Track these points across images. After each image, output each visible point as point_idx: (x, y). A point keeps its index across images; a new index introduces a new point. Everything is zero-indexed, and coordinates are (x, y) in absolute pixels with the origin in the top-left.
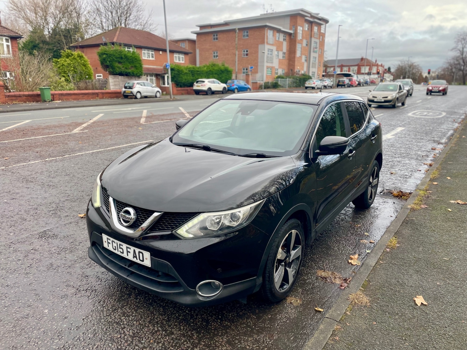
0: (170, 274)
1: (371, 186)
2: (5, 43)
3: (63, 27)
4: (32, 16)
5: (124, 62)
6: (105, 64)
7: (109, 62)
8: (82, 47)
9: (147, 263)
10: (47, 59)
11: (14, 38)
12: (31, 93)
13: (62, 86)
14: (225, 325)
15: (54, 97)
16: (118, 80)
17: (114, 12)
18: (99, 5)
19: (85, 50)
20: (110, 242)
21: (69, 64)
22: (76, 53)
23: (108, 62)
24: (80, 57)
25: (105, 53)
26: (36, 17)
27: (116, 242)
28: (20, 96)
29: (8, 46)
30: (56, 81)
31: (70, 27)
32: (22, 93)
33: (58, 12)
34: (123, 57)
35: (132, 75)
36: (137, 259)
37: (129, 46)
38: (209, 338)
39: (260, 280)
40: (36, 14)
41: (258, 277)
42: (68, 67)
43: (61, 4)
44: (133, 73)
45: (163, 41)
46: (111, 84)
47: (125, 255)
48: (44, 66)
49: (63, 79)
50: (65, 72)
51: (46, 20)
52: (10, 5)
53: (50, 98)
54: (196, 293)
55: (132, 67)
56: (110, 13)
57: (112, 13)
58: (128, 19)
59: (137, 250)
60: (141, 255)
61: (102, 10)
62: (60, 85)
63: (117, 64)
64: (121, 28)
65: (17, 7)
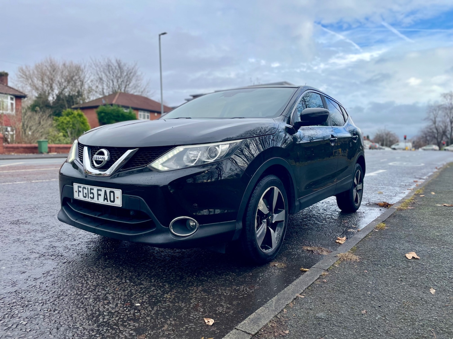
0: (142, 210)
1: (355, 188)
2: (10, 102)
3: (67, 94)
4: (39, 83)
7: (107, 120)
8: (83, 109)
9: (118, 203)
10: (48, 115)
11: (19, 97)
12: (29, 145)
13: (59, 140)
14: (201, 279)
15: (50, 150)
17: (115, 81)
18: (102, 75)
19: (85, 111)
20: (81, 189)
21: (69, 122)
22: (76, 112)
24: (80, 116)
25: (103, 112)
26: (43, 85)
27: (87, 188)
28: (17, 148)
29: (12, 104)
30: (55, 135)
31: (74, 93)
32: (20, 145)
33: (63, 80)
36: (107, 201)
37: (127, 107)
38: (182, 288)
39: (240, 225)
40: (43, 81)
41: (238, 221)
42: (67, 124)
43: (67, 74)
45: (159, 105)
47: (95, 201)
48: (45, 121)
49: (61, 134)
50: (63, 129)
51: (51, 87)
52: (19, 73)
53: (47, 150)
54: (169, 231)
56: (111, 82)
57: (113, 82)
58: (127, 86)
59: (108, 190)
60: (112, 194)
61: (105, 79)
62: (57, 139)
64: (121, 93)
65: (26, 76)
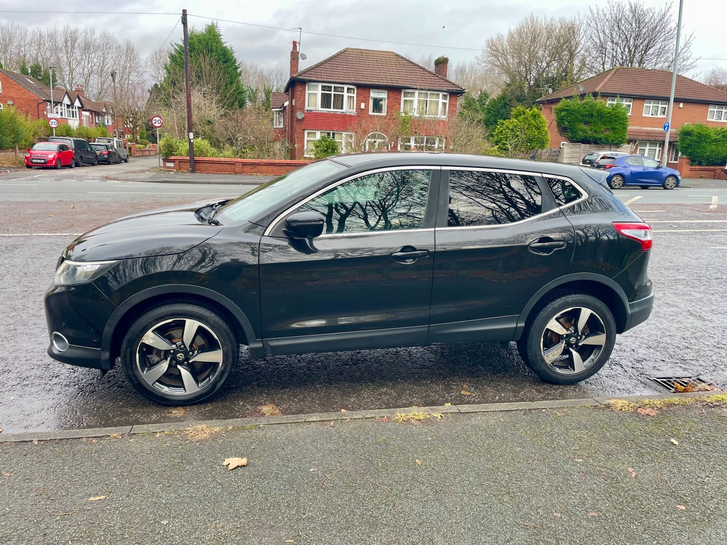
2: (441, 100)
5: (595, 122)
6: (563, 126)
7: (569, 122)
11: (454, 94)
16: (578, 150)
23: (566, 123)
24: (535, 116)
25: (565, 109)
29: (444, 104)
34: (595, 113)
35: (604, 143)
39: (105, 355)
44: (606, 140)
46: (565, 156)
55: (608, 129)
63: (582, 126)
